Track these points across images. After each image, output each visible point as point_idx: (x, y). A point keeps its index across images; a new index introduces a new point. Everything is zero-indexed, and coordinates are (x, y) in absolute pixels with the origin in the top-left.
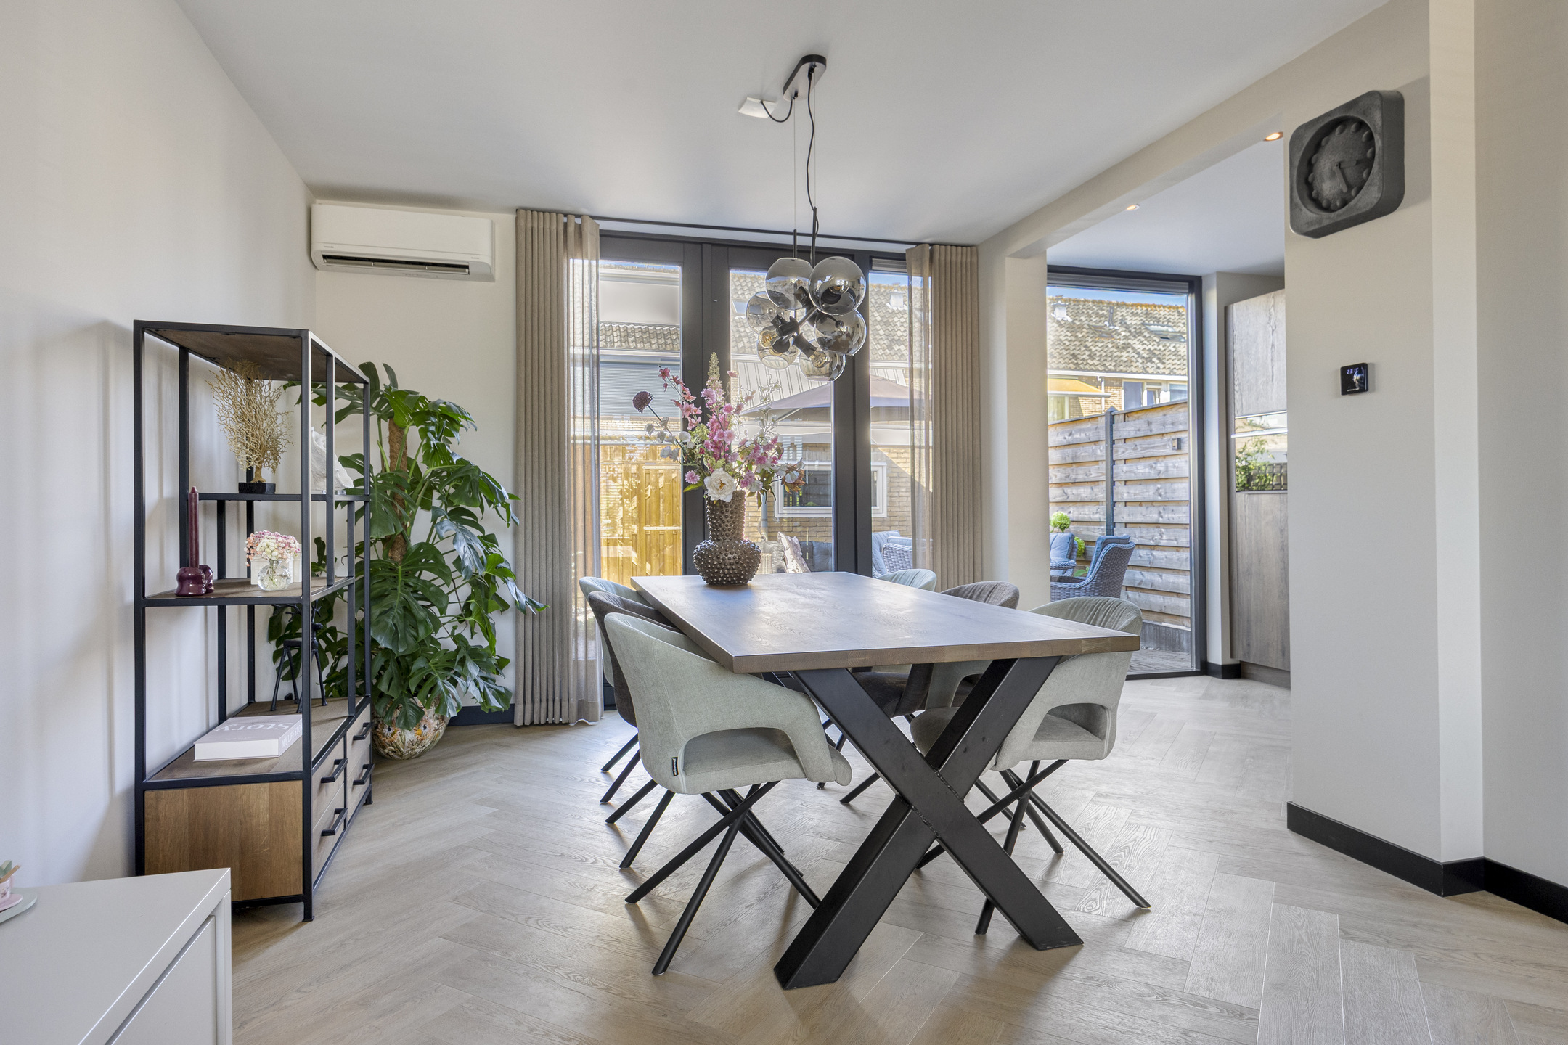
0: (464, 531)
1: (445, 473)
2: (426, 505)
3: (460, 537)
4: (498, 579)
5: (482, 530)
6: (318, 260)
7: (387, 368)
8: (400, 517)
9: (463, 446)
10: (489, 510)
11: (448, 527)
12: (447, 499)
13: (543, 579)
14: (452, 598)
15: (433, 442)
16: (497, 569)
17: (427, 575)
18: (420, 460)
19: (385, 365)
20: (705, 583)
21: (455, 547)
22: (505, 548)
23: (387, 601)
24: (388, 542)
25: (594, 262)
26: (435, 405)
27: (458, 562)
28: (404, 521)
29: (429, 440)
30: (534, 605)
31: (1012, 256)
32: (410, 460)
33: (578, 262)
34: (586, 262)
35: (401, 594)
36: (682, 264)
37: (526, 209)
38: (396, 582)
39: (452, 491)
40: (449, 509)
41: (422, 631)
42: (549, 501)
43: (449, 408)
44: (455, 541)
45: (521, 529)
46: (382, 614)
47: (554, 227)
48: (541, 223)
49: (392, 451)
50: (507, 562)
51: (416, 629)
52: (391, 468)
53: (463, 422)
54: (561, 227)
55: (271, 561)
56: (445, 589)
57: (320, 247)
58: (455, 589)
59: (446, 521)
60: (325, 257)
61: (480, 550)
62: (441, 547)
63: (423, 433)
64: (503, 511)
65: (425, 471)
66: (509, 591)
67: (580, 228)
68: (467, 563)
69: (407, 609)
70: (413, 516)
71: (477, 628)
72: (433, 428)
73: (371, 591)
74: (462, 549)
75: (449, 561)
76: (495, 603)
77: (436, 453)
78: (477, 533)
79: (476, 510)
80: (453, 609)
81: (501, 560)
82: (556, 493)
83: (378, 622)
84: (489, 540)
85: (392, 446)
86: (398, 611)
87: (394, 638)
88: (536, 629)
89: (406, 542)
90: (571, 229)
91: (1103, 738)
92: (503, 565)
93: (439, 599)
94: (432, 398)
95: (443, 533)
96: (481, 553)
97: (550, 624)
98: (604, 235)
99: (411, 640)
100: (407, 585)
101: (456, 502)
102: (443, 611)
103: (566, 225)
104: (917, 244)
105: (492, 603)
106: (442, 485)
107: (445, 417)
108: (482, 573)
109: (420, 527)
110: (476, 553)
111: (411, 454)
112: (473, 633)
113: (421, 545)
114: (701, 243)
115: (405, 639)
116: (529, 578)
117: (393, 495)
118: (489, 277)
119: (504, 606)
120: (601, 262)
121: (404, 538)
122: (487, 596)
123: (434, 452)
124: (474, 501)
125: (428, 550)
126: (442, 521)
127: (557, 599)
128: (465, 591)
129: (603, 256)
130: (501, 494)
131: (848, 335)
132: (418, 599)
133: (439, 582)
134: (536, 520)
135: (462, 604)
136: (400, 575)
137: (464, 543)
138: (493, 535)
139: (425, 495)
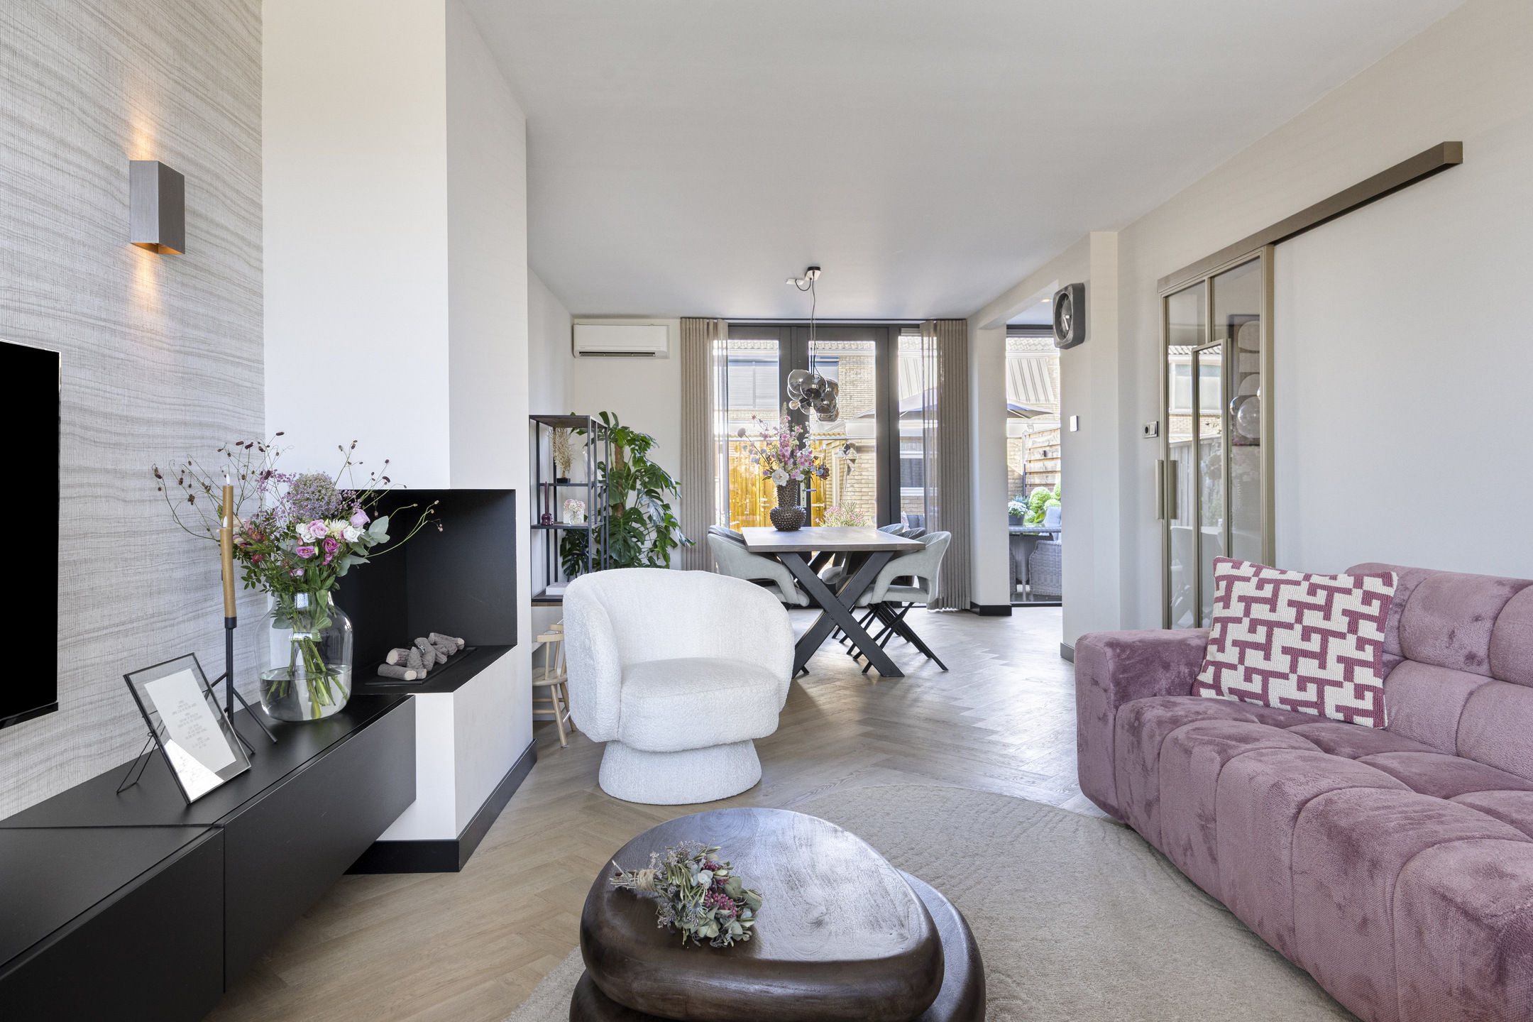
0: (653, 501)
1: (643, 470)
2: (633, 488)
3: (651, 504)
4: (671, 528)
5: (662, 501)
6: (577, 354)
7: (614, 415)
8: (621, 493)
9: (653, 456)
10: (666, 490)
11: (645, 499)
12: (644, 484)
13: (697, 530)
14: (647, 538)
15: (638, 455)
16: (670, 522)
17: (634, 525)
18: (631, 464)
19: (612, 413)
20: (776, 529)
21: (649, 510)
22: (675, 511)
23: (617, 536)
24: (615, 507)
25: (724, 341)
26: (638, 436)
27: (650, 518)
28: (624, 495)
29: (635, 454)
30: (689, 542)
31: (981, 328)
32: (626, 464)
33: (715, 342)
34: (720, 341)
35: (623, 534)
36: (779, 340)
37: (686, 318)
38: (620, 527)
39: (647, 480)
40: (645, 490)
41: (632, 552)
42: (700, 486)
43: (645, 437)
44: (648, 507)
45: (684, 501)
46: (614, 542)
47: (701, 327)
48: (694, 325)
49: (616, 459)
50: (675, 519)
51: (630, 552)
52: (616, 468)
53: (652, 443)
54: (706, 327)
55: (574, 512)
56: (645, 532)
57: (578, 348)
58: (649, 533)
59: (644, 496)
60: (580, 353)
61: (662, 512)
62: (642, 510)
63: (633, 450)
64: (673, 490)
65: (633, 470)
66: (676, 535)
67: (716, 325)
68: (654, 518)
69: (625, 541)
70: (627, 493)
71: (661, 556)
72: (637, 448)
73: (609, 531)
74: (652, 511)
75: (645, 517)
76: (670, 541)
77: (639, 461)
78: (660, 503)
79: (659, 490)
80: (648, 545)
81: (672, 517)
82: (704, 480)
83: (612, 546)
84: (666, 507)
85: (616, 456)
86: (621, 542)
87: (620, 556)
88: (693, 559)
89: (624, 507)
90: (711, 327)
91: (928, 594)
92: (673, 520)
93: (641, 538)
94: (636, 432)
95: (642, 502)
96: (662, 515)
97: (701, 555)
98: (730, 326)
99: (627, 557)
100: (625, 528)
101: (649, 486)
102: (643, 544)
103: (708, 323)
104: (927, 320)
105: (668, 541)
106: (642, 476)
107: (643, 441)
108: (664, 525)
109: (631, 500)
110: (659, 514)
111: (626, 460)
112: (658, 559)
113: (631, 509)
114: (791, 327)
115: (624, 556)
116: (689, 529)
117: (617, 482)
118: (666, 357)
119: (674, 545)
120: (729, 341)
121: (623, 505)
122: (666, 538)
123: (638, 461)
124: (657, 486)
125: (635, 510)
126: (642, 496)
127: (704, 542)
128: (654, 535)
129: (729, 338)
130: (671, 482)
131: (827, 405)
132: (632, 537)
133: (642, 529)
134: (693, 496)
135: (653, 541)
136: (622, 523)
137: (653, 508)
138: (668, 504)
139: (633, 482)
